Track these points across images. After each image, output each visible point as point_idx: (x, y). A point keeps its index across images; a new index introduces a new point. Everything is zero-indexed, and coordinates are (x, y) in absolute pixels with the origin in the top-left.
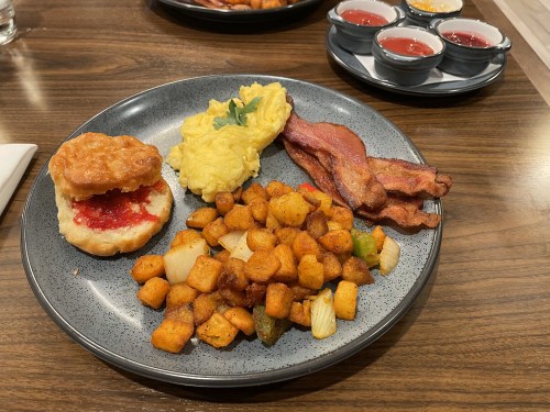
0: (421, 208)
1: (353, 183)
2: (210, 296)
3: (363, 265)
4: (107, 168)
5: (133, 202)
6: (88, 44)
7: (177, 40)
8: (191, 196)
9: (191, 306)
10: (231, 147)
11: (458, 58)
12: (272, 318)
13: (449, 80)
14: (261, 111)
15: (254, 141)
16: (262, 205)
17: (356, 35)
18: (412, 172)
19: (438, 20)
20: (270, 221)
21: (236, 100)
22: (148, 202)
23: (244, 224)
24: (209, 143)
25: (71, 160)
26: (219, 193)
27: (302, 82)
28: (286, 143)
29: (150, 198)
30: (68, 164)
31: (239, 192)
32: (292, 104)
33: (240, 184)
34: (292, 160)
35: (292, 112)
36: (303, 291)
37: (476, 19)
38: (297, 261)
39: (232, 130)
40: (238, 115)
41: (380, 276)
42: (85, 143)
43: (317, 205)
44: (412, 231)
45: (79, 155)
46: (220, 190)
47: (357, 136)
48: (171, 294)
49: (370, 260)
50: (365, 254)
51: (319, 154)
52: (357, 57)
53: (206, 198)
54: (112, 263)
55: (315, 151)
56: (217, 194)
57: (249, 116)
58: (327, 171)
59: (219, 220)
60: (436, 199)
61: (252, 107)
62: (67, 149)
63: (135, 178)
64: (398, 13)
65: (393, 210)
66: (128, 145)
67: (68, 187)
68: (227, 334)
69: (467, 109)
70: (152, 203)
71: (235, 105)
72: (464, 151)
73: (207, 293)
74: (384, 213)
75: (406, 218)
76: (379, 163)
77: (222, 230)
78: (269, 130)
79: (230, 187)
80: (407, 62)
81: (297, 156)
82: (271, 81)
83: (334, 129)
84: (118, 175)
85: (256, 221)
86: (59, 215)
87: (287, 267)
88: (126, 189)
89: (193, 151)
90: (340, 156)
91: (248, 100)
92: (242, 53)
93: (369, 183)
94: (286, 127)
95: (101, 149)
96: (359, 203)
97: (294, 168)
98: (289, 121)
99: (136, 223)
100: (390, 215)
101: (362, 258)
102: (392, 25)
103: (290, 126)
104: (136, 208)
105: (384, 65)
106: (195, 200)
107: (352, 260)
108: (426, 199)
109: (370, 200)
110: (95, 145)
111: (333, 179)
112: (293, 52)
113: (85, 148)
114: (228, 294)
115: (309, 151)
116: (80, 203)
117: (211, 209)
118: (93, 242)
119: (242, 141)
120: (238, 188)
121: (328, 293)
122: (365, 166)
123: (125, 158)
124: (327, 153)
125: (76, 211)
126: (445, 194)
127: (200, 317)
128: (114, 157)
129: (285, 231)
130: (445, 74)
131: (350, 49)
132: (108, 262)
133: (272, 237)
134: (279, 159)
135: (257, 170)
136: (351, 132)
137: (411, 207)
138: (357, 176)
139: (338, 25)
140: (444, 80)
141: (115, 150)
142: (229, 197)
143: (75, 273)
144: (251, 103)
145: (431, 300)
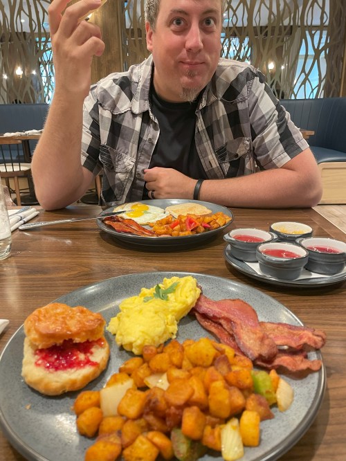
0: (306, 357)
1: (250, 341)
2: (136, 422)
3: (263, 400)
4: (66, 324)
5: (81, 352)
6: (59, 260)
7: (121, 257)
8: (124, 352)
9: (120, 433)
10: (156, 313)
11: (320, 261)
12: (188, 437)
13: (317, 277)
14: (178, 291)
15: (173, 311)
16: (179, 354)
17: (245, 249)
18: (295, 332)
19: (301, 239)
20: (185, 363)
21: (160, 285)
22: (92, 353)
23: (165, 366)
24: (140, 311)
25: (42, 319)
26: (146, 346)
27: (208, 276)
28: (197, 314)
29: (93, 350)
30: (39, 320)
31: (161, 348)
32: (201, 288)
33: (162, 341)
34: (202, 326)
35: (201, 294)
36: (214, 420)
37: (327, 237)
38: (207, 392)
39: (158, 303)
40: (161, 295)
41: (278, 413)
42: (53, 310)
43: (222, 352)
44: (301, 375)
45: (47, 316)
46: (146, 344)
47: (249, 306)
48: (104, 423)
49: (269, 396)
50: (263, 390)
51: (222, 322)
52: (247, 263)
53: (135, 351)
54: (58, 401)
55: (220, 319)
56: (144, 347)
57: (169, 295)
58: (229, 334)
59: (145, 365)
60: (317, 350)
61: (172, 289)
62: (40, 312)
63: (85, 332)
64: (272, 235)
65: (283, 360)
66: (82, 312)
67: (36, 336)
68: (149, 454)
69: (335, 297)
70: (95, 355)
71: (159, 288)
72: (338, 325)
73: (134, 419)
74: (277, 362)
75: (295, 365)
76: (269, 326)
77: (147, 372)
78: (184, 303)
79: (154, 342)
80: (282, 261)
81: (206, 324)
82: (186, 275)
83: (233, 303)
84: (74, 329)
85: (173, 365)
86: (24, 360)
87: (199, 394)
88: (77, 340)
89: (128, 317)
90: (238, 322)
91: (169, 285)
92: (165, 263)
93: (262, 339)
94: (197, 304)
95: (63, 313)
96: (256, 354)
97: (204, 332)
98: (199, 300)
99: (81, 367)
100: (282, 363)
101: (261, 394)
102: (268, 242)
103: (200, 303)
104: (82, 357)
105: (266, 266)
106: (126, 355)
107: (253, 396)
108: (309, 351)
109: (265, 351)
110: (58, 311)
111: (234, 340)
112: (201, 262)
113: (52, 312)
114: (151, 418)
115: (214, 320)
116: (41, 351)
117: (139, 358)
118: (46, 380)
119: (164, 310)
120: (161, 345)
121: (235, 422)
122: (259, 328)
123: (79, 319)
124: (228, 320)
125: (37, 357)
126: (323, 345)
127: (127, 439)
128: (71, 318)
129: (197, 370)
130: (313, 273)
131: (242, 258)
132: (54, 401)
133: (187, 373)
134: (192, 327)
135: (175, 332)
136: (245, 303)
137: (298, 358)
138: (253, 336)
139: (231, 243)
140: (312, 277)
141: (73, 314)
142: (154, 349)
143: (28, 407)
144: (172, 287)
145: (326, 437)
